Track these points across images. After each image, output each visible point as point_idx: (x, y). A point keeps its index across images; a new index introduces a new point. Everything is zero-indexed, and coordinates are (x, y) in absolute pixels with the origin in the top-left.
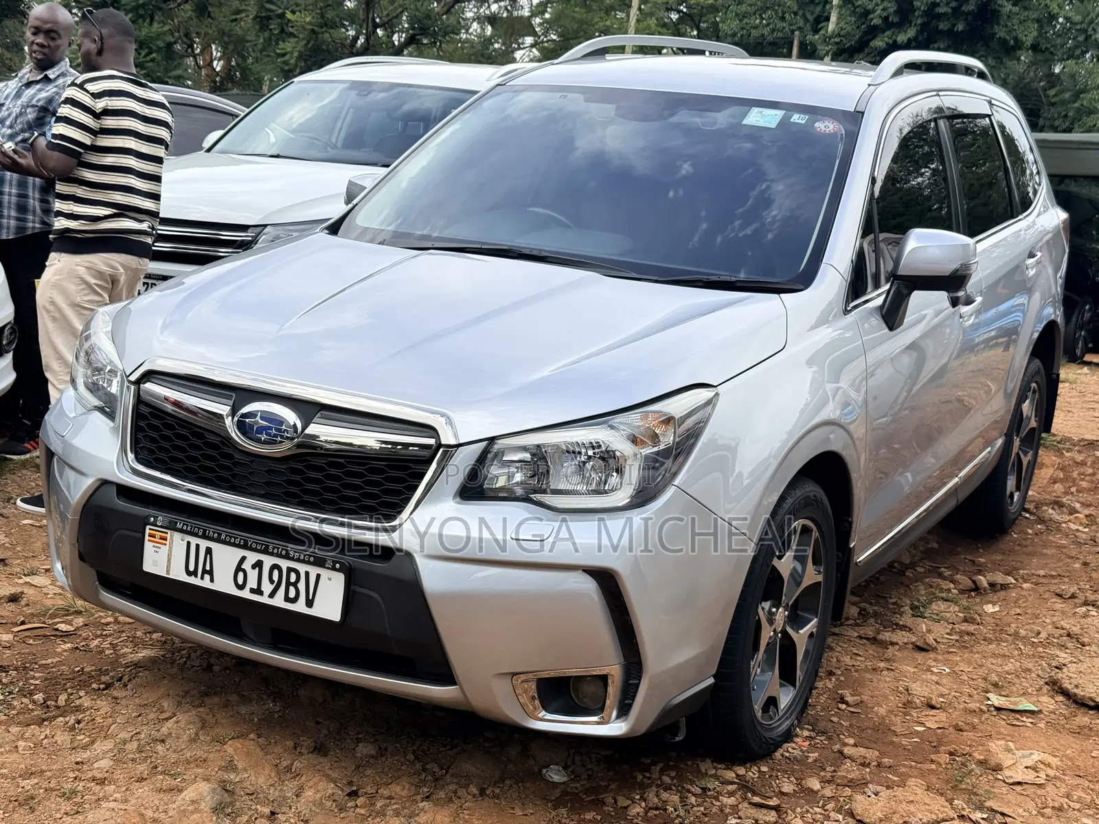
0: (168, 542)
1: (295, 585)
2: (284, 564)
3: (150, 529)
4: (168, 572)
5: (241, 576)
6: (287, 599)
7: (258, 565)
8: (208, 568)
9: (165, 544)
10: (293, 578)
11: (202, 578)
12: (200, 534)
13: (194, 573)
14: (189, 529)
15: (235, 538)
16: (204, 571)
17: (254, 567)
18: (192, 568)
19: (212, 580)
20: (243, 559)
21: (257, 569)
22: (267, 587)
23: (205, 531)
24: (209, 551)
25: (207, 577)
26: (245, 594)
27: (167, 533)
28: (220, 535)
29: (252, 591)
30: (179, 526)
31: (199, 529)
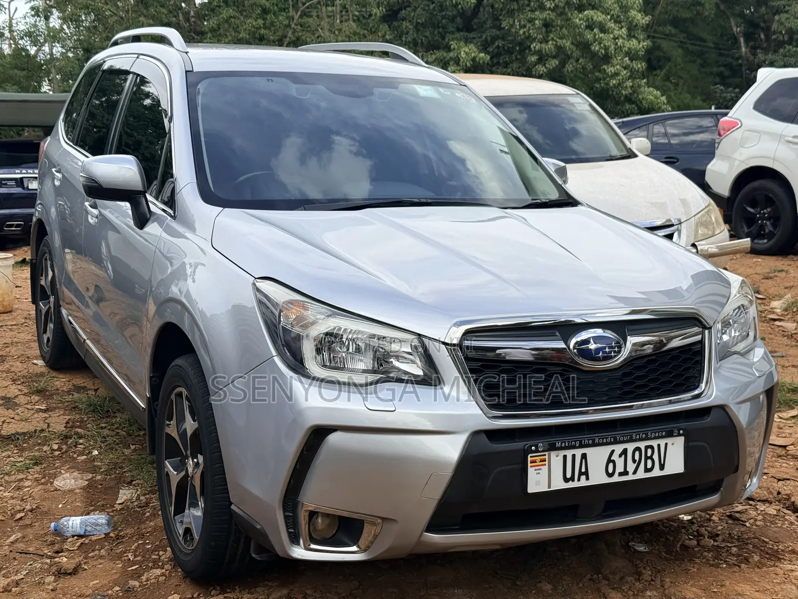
0: (547, 463)
1: (651, 458)
2: (642, 445)
3: (531, 457)
4: (549, 486)
5: (611, 466)
6: (647, 470)
7: (625, 452)
8: (583, 470)
9: (545, 465)
10: (649, 452)
11: (579, 480)
12: (577, 445)
13: (572, 479)
14: (567, 444)
15: (607, 438)
16: (581, 474)
17: (620, 456)
18: (569, 475)
19: (587, 479)
20: (613, 452)
21: (623, 456)
22: (631, 467)
23: (581, 442)
24: (584, 456)
25: (583, 478)
26: (616, 479)
27: (545, 455)
28: (594, 440)
29: (621, 474)
30: (558, 445)
31: (575, 441)
